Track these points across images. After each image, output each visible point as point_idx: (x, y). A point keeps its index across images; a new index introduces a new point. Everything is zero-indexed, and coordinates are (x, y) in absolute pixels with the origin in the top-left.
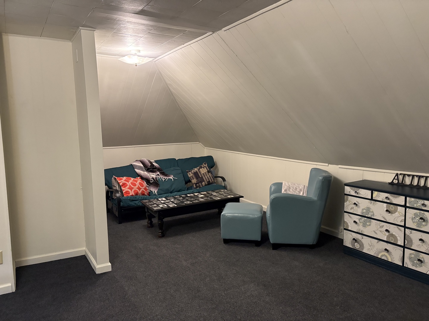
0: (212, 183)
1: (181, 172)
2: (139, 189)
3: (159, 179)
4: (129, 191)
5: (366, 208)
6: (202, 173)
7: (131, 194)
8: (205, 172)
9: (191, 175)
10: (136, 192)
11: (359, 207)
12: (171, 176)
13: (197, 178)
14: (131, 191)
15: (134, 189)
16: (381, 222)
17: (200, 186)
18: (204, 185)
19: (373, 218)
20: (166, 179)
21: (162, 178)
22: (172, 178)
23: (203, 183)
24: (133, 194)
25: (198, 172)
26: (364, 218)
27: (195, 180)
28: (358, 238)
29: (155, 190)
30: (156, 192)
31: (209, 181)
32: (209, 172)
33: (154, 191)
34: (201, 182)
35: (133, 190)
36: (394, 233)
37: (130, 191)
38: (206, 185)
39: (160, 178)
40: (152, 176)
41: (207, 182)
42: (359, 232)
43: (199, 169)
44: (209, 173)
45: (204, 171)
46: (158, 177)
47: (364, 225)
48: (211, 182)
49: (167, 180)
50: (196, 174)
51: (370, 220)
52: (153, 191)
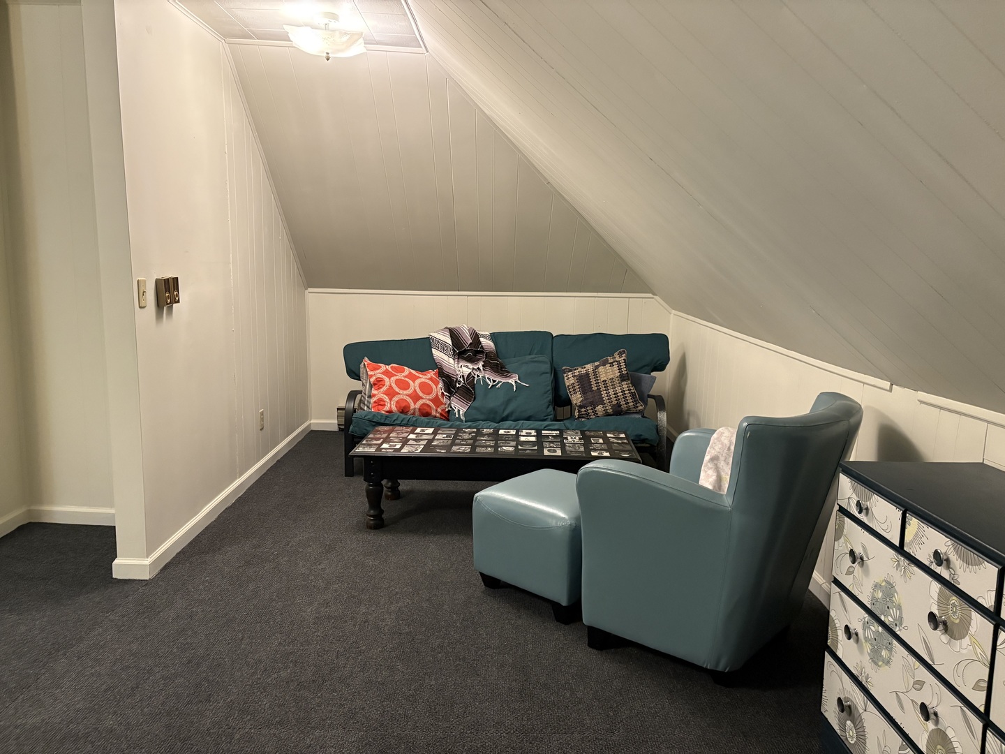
0: (628, 412)
1: (549, 370)
2: (416, 398)
3: (479, 380)
4: (385, 400)
5: (884, 584)
6: (602, 379)
7: (387, 408)
8: (610, 377)
9: (571, 382)
10: (403, 405)
11: (866, 572)
12: (512, 377)
13: (584, 393)
14: (391, 400)
15: (398, 396)
16: (917, 664)
17: (588, 414)
18: (600, 414)
19: (898, 633)
20: (498, 383)
21: (488, 380)
22: (514, 383)
23: (599, 408)
24: (394, 408)
25: (591, 375)
26: (876, 624)
27: (579, 396)
28: (855, 703)
29: (459, 407)
30: (461, 413)
31: (619, 405)
32: (623, 378)
33: (459, 411)
34: (594, 404)
35: (396, 399)
36: (950, 733)
37: (386, 398)
38: (607, 414)
39: (484, 377)
40: (462, 369)
41: (613, 406)
42: (860, 678)
43: (597, 367)
44: (622, 381)
45: (608, 372)
46: (478, 376)
47: (875, 658)
48: (624, 407)
49: (499, 385)
50: (584, 381)
51: (891, 639)
52: (456, 410)
